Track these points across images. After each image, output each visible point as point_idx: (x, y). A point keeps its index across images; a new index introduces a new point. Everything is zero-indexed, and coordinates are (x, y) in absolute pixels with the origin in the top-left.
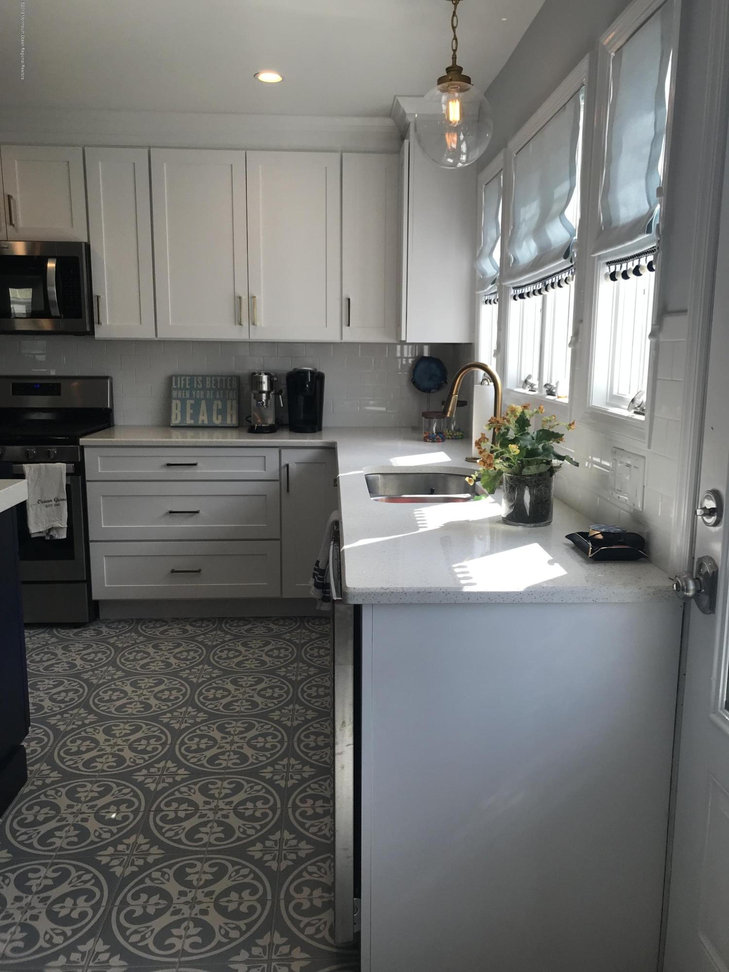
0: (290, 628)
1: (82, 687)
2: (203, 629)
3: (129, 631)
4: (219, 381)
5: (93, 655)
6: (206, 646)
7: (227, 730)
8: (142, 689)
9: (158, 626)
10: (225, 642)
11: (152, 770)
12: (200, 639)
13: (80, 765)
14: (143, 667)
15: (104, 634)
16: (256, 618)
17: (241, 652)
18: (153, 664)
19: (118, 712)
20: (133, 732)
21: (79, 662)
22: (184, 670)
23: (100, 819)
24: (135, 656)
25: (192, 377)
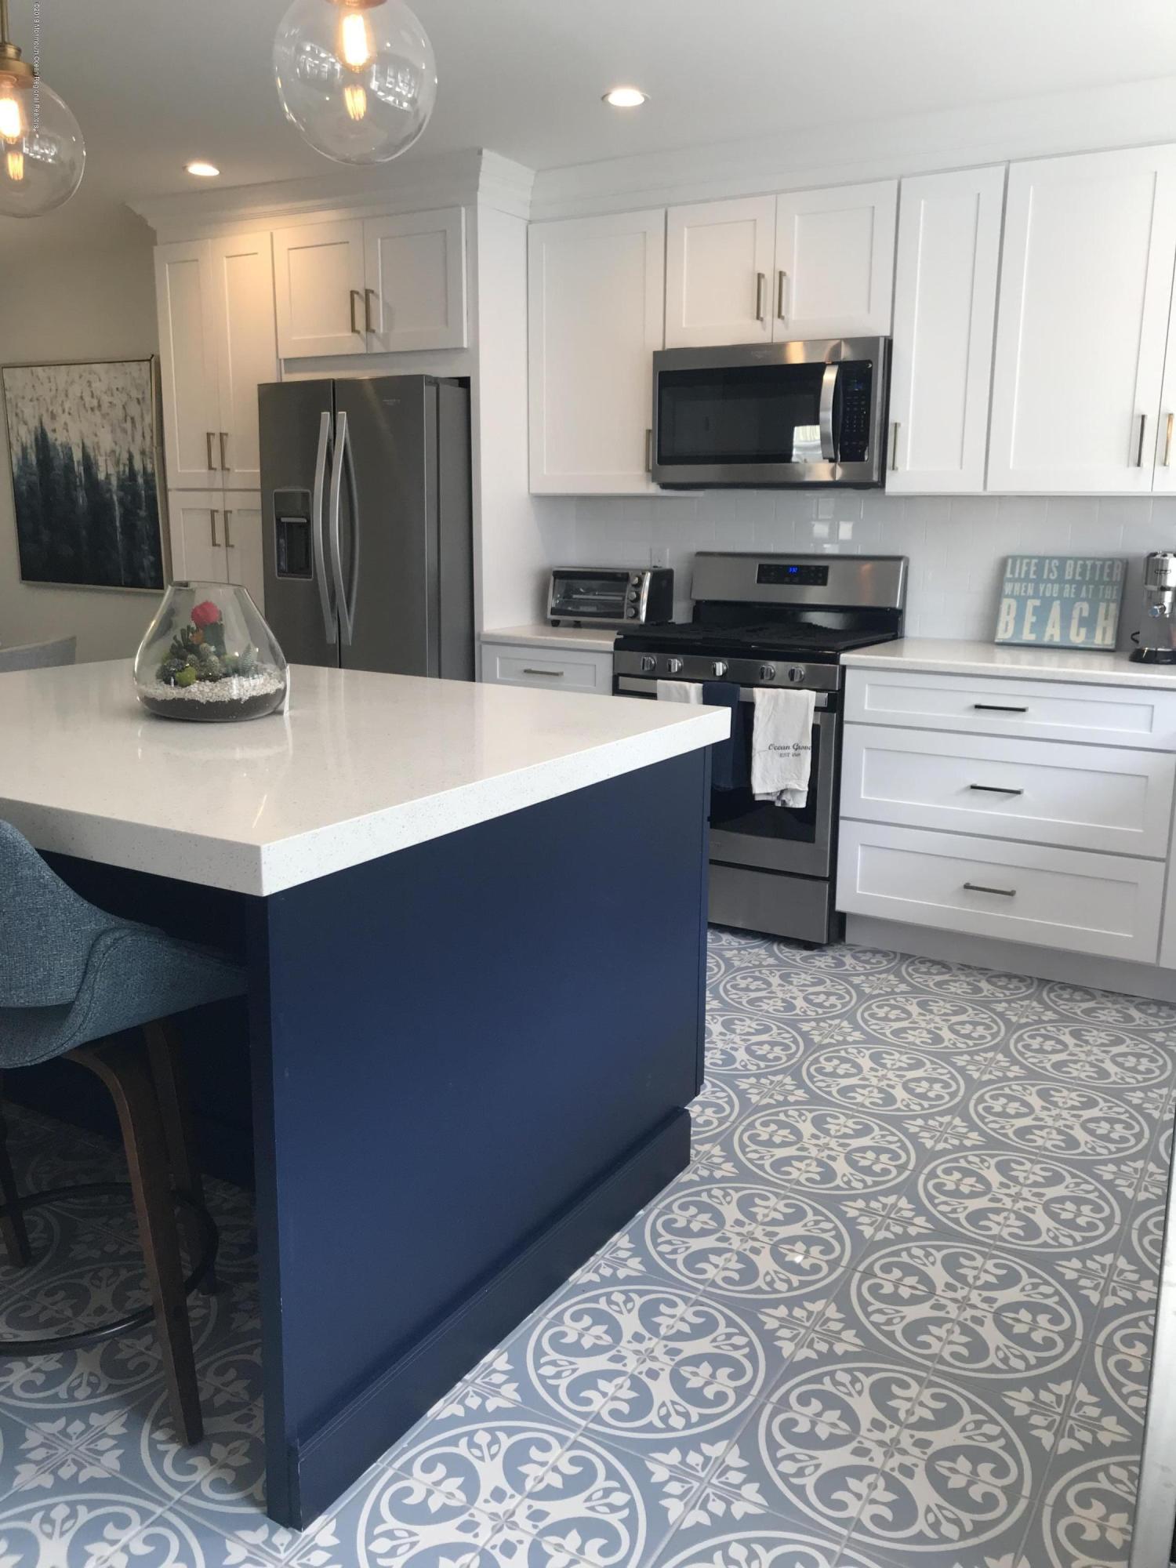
0: (1167, 1023)
1: (795, 1042)
2: (1007, 993)
3: (887, 971)
4: (1089, 568)
5: (823, 997)
6: (1008, 1022)
7: (1013, 1173)
8: (887, 1069)
9: (935, 972)
10: (1041, 1021)
11: (874, 1204)
12: (1000, 1007)
13: (767, 1164)
14: (896, 1033)
15: (847, 967)
16: (1107, 993)
17: (1066, 1046)
18: (912, 1032)
19: (841, 1096)
20: (858, 1134)
21: (800, 1003)
22: (961, 1054)
23: (777, 1257)
24: (887, 1013)
25: (1042, 559)
